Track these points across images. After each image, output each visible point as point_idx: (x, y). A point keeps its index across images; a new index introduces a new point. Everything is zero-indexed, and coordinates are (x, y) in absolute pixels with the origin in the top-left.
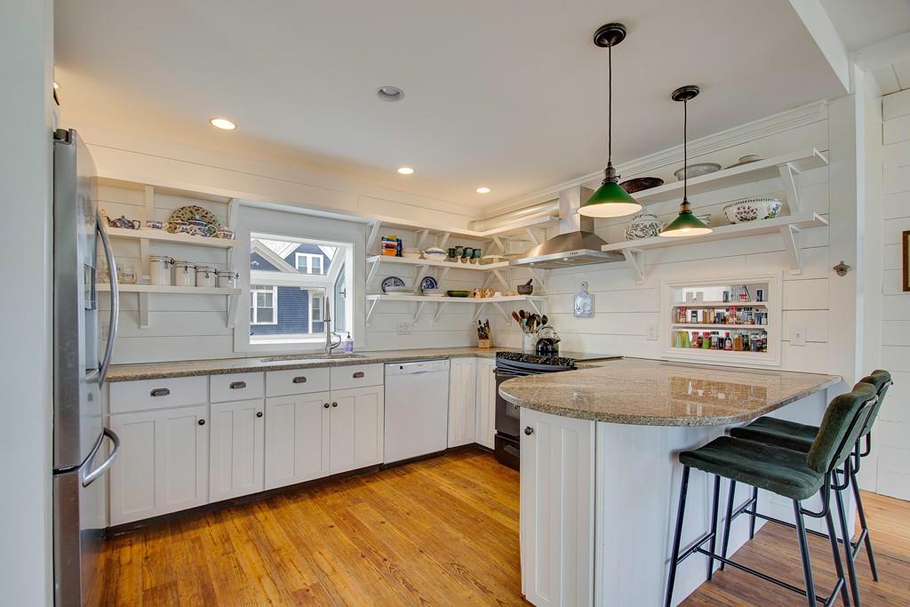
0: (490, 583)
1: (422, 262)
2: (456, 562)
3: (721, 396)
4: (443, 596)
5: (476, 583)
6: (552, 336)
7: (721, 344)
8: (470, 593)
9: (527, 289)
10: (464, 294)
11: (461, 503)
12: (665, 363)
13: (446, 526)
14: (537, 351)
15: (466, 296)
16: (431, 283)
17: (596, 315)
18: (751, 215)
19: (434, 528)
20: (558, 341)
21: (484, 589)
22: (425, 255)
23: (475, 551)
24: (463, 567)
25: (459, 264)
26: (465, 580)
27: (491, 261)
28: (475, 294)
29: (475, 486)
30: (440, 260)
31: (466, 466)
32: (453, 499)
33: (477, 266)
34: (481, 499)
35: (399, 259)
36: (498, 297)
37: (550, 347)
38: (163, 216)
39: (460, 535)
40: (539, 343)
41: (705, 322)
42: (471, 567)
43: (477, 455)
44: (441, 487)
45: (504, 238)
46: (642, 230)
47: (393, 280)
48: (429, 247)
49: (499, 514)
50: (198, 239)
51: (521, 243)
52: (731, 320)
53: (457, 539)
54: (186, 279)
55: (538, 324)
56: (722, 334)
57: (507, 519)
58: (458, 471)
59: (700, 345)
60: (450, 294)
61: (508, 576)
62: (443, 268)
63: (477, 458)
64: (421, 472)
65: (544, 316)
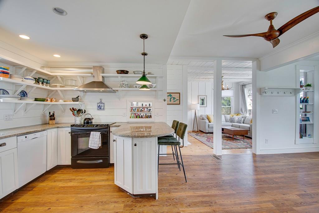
0: (116, 200)
1: (22, 83)
2: (98, 202)
3: (142, 130)
4: (107, 211)
5: (112, 202)
6: (90, 117)
7: (142, 117)
8: (113, 205)
9: (76, 99)
11: (76, 187)
12: (128, 123)
13: (80, 195)
14: (84, 123)
15: (44, 101)
16: (24, 94)
17: (106, 110)
18: (152, 87)
19: (76, 198)
20: (93, 119)
21: (115, 202)
22: (24, 80)
23: (100, 196)
24: (102, 201)
25: (40, 85)
26: (108, 204)
27: (56, 86)
28: (47, 100)
29: (74, 179)
30: (32, 83)
31: (60, 175)
32: (71, 187)
33: (48, 87)
34: (83, 182)
36: (61, 102)
37: (90, 121)
39: (90, 195)
40: (85, 119)
41: (138, 111)
42: (105, 200)
43: (61, 170)
44: (59, 186)
45: (62, 77)
46: (125, 85)
47: (2, 90)
48: (26, 76)
49: (95, 183)
51: (74, 81)
52: (144, 111)
53: (90, 196)
55: (82, 113)
56: (142, 114)
57: (99, 183)
58: (58, 178)
59: (137, 117)
60: (36, 100)
61: (118, 195)
62: (32, 87)
63: (61, 171)
64: (40, 185)
65: (85, 110)
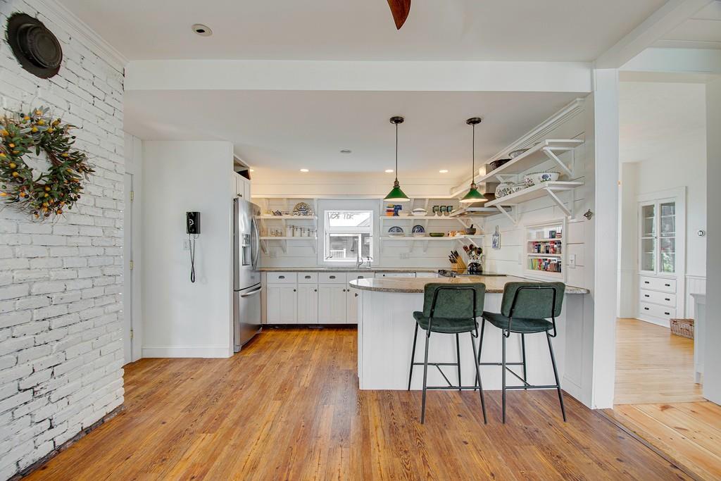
1: (411, 217)
9: (471, 231)
10: (440, 235)
15: (442, 236)
16: (420, 229)
17: (501, 248)
22: (412, 213)
25: (437, 217)
28: (448, 234)
30: (423, 215)
35: (396, 217)
38: (292, 208)
40: (470, 265)
47: (395, 228)
50: (302, 217)
54: (297, 233)
60: (431, 235)
62: (427, 220)
65: (480, 249)
